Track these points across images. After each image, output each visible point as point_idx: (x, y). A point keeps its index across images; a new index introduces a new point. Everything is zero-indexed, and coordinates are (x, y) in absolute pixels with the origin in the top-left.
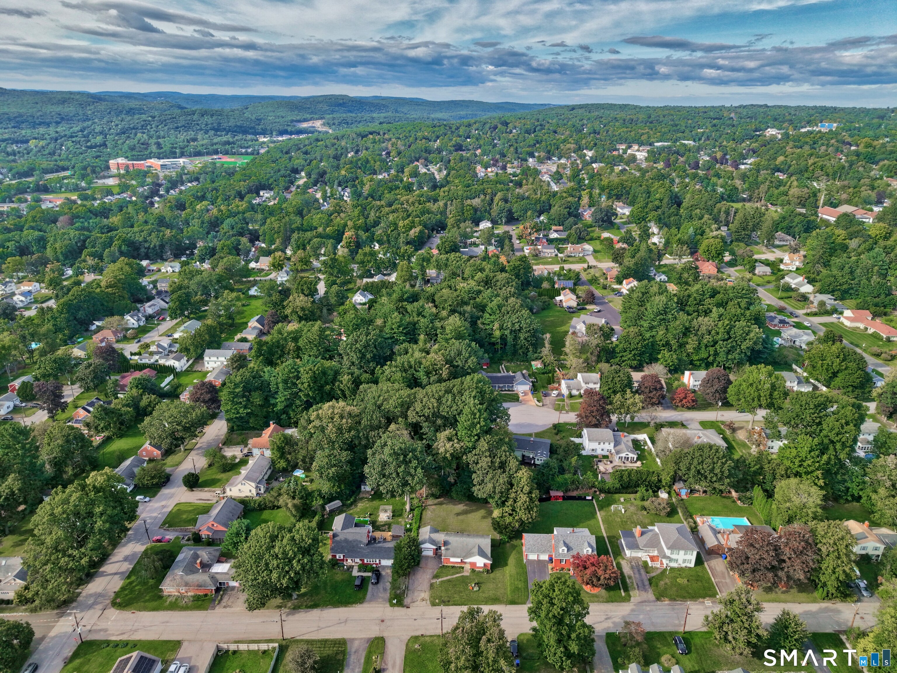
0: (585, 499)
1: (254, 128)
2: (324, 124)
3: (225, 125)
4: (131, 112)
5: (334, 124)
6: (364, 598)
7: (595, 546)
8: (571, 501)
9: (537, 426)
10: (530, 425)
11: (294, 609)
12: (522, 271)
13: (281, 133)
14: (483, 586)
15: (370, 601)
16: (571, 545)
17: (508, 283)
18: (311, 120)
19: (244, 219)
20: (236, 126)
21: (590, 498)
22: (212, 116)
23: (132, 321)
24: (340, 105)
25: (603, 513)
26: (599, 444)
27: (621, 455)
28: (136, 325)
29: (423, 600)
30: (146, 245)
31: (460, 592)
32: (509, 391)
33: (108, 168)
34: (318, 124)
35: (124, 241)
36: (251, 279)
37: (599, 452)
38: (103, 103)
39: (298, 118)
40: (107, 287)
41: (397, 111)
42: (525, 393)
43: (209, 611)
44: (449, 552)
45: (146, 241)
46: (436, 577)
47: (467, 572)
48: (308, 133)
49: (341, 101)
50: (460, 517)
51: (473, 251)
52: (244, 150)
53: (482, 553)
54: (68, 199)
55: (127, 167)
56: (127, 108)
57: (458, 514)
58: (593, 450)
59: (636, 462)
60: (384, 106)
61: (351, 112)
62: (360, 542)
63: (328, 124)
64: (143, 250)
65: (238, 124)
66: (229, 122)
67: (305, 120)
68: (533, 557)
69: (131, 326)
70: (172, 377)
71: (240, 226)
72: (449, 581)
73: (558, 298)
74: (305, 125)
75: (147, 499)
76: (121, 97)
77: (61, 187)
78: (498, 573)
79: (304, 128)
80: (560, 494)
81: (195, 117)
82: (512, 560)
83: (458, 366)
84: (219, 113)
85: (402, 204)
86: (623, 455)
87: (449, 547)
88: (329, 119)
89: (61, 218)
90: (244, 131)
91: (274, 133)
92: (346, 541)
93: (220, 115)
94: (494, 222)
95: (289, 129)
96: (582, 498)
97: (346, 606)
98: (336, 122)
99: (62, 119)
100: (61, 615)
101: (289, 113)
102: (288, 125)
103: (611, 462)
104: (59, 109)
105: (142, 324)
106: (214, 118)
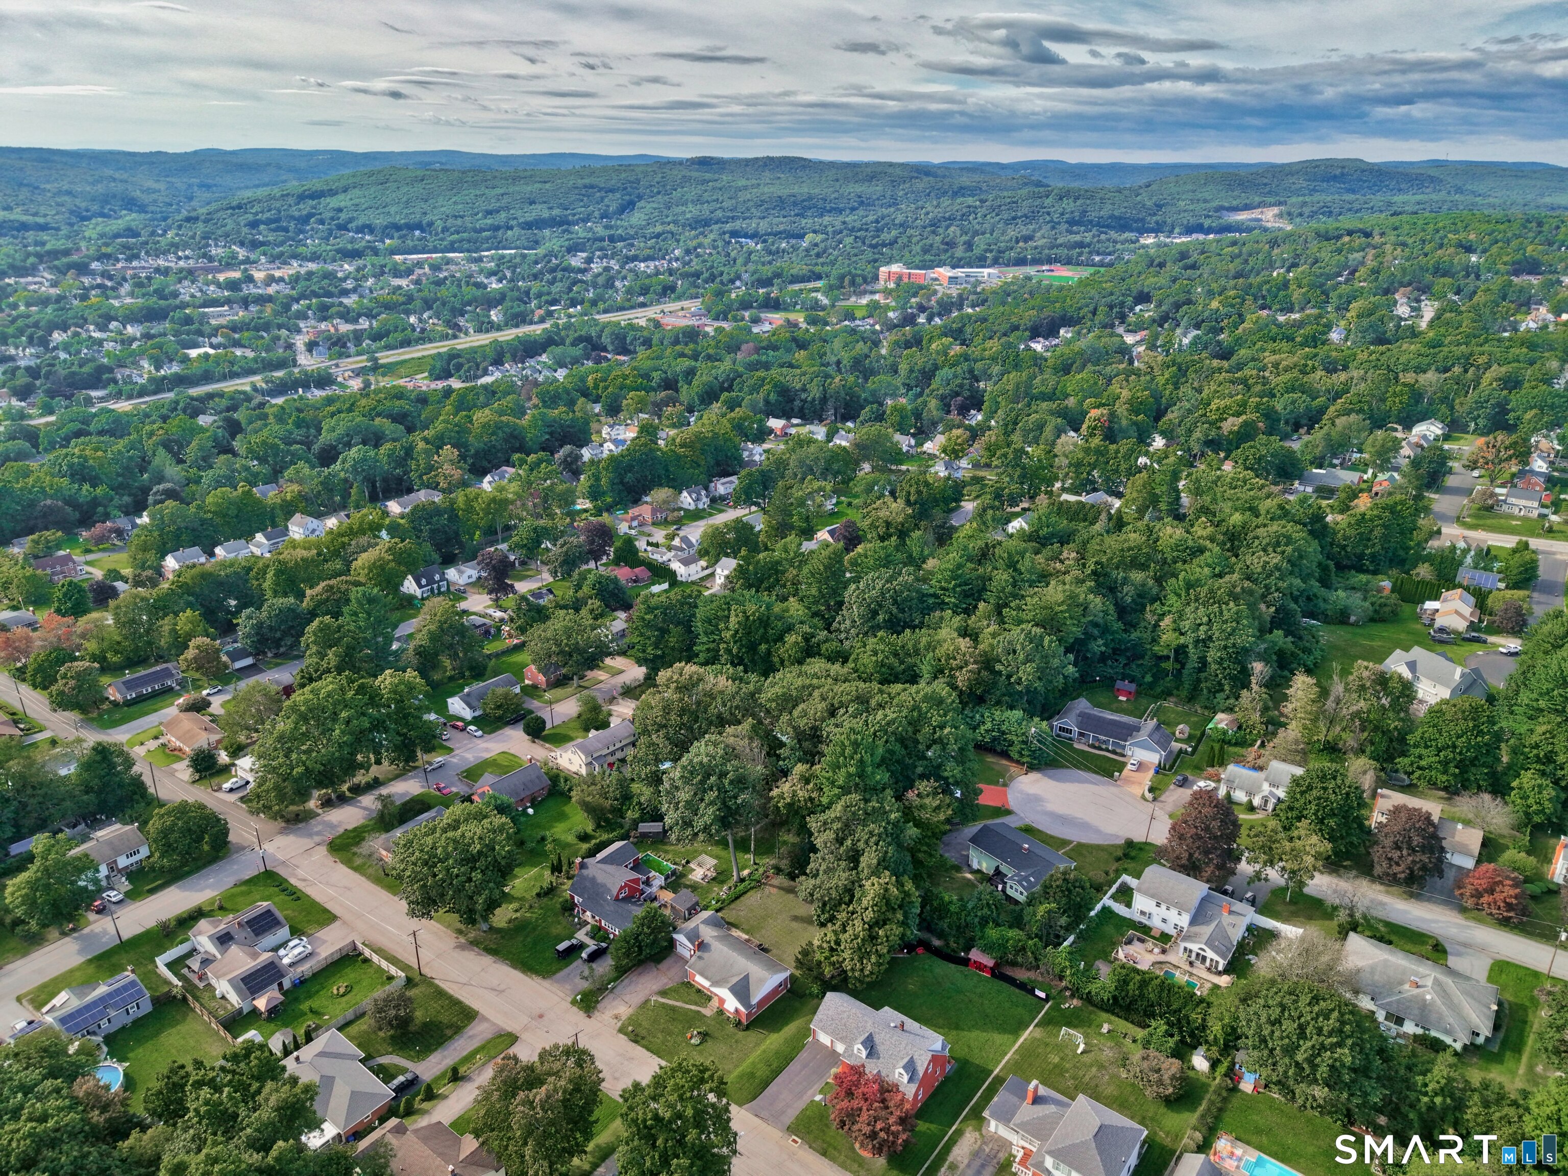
0: (1032, 992)
1: (1142, 220)
2: (1280, 216)
3: (1093, 215)
4: (960, 192)
5: (1301, 215)
6: (554, 973)
7: (921, 1073)
8: (1005, 985)
9: (1098, 831)
10: (1085, 826)
11: (471, 943)
12: (1378, 532)
13: (1189, 231)
14: (710, 1043)
15: (557, 982)
16: (880, 1048)
17: (1278, 544)
18: (1258, 206)
19: (971, 371)
20: (1112, 217)
21: (1042, 995)
22: (1076, 199)
23: (689, 500)
24: (1335, 178)
25: (1039, 1033)
26: (1158, 905)
27: (1190, 946)
28: (692, 507)
29: (616, 1017)
30: (803, 396)
31: (670, 1033)
32: (1114, 752)
33: (876, 278)
34: (1269, 217)
35: (775, 386)
36: (904, 468)
37: (1156, 923)
38: (926, 179)
39: (1235, 203)
40: (682, 446)
41: (1459, 190)
42: (1141, 767)
43: (396, 899)
44: (701, 964)
45: (804, 390)
46: (663, 993)
47: (708, 1011)
48: (1240, 231)
49: (1338, 172)
50: (795, 925)
51: (1336, 477)
52: (1097, 259)
53: (741, 990)
54: (788, 321)
55: (900, 278)
56: (955, 188)
57: (796, 918)
58: (1143, 913)
59: (1220, 973)
60: (1432, 179)
61: (1353, 191)
62: (609, 891)
63: (1289, 214)
64: (797, 403)
65: (1116, 213)
66: (1101, 209)
67: (1247, 207)
68: (825, 1039)
69: (686, 506)
70: (665, 586)
71: (959, 381)
72: (673, 1009)
73: (1430, 605)
74: (1242, 216)
75: (480, 733)
76: (962, 169)
77: (796, 303)
78: (753, 1036)
79: (1237, 222)
80: (988, 961)
81: (1048, 201)
82: (790, 1029)
83: (1000, 673)
84: (1090, 195)
85: (1264, 369)
86: (1195, 947)
87: (706, 955)
88: (1293, 205)
89: (744, 347)
90: (1123, 224)
91: (1177, 230)
92: (593, 880)
93: (1092, 197)
94: (1454, 428)
95: (1207, 223)
96: (1027, 988)
97: (524, 972)
98: (1307, 211)
99: (863, 202)
100: (283, 832)
101: (1223, 194)
102: (1207, 216)
103: (1164, 951)
104: (859, 188)
105: (701, 506)
106: (1079, 202)
